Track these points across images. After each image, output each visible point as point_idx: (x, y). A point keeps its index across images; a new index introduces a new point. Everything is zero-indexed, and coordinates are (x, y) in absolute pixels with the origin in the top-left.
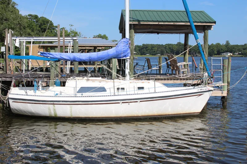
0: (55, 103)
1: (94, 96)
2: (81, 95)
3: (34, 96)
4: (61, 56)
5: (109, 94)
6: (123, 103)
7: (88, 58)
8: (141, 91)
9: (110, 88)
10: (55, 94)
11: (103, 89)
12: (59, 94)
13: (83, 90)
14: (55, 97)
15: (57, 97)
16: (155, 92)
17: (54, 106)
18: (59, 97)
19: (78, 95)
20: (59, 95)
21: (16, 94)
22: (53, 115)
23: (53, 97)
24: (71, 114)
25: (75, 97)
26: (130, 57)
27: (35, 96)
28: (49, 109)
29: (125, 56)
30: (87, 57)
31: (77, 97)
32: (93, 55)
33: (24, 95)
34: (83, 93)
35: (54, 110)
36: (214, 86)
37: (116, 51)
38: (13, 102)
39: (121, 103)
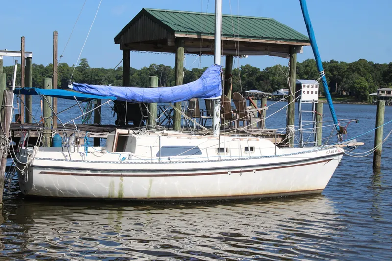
0: (124, 174)
1: (183, 162)
2: (168, 161)
3: (81, 161)
4: (111, 92)
5: (206, 159)
6: (232, 172)
7: (157, 97)
8: (250, 154)
9: (206, 149)
10: (121, 159)
11: (197, 151)
12: (127, 158)
13: (165, 151)
14: (121, 162)
15: (124, 163)
16: (276, 156)
17: (122, 180)
18: (128, 163)
19: (162, 160)
20: (127, 160)
21: (48, 159)
22: (116, 195)
23: (117, 162)
24: (149, 192)
25: (159, 163)
26: (222, 96)
27: (84, 161)
28: (112, 185)
29: (215, 95)
30: (156, 95)
31: (163, 163)
32: (165, 91)
33: (62, 160)
34: (171, 157)
35: (121, 186)
36: (346, 146)
37: (203, 86)
38: (41, 173)
39: (230, 173)
